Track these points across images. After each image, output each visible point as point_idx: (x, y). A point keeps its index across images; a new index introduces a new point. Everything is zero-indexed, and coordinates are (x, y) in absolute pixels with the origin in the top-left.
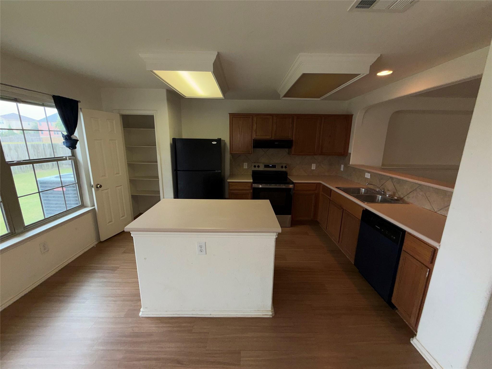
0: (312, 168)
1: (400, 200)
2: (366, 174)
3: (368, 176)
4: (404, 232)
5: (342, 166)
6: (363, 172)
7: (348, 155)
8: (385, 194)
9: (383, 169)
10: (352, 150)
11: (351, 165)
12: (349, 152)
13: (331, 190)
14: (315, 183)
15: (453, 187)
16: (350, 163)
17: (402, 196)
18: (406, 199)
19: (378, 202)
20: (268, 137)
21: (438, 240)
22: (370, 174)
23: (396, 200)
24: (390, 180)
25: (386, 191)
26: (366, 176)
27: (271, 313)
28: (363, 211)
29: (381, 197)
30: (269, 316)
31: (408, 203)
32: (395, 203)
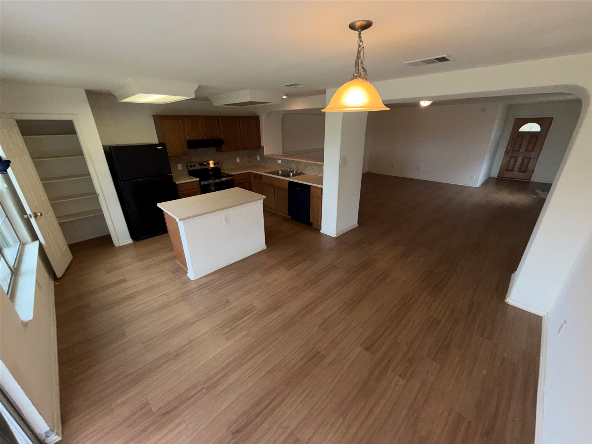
0: (237, 161)
1: (301, 174)
2: (279, 161)
3: (279, 162)
4: (310, 186)
5: (258, 157)
6: (275, 160)
7: (262, 148)
8: (293, 172)
9: (284, 155)
10: (263, 143)
11: (266, 155)
12: (262, 145)
13: (261, 175)
14: (246, 173)
15: (323, 162)
16: (265, 154)
17: (301, 171)
18: (304, 172)
19: (291, 177)
20: (200, 137)
21: (322, 185)
22: (280, 161)
23: (299, 173)
24: (293, 162)
25: (293, 170)
26: (278, 162)
27: (266, 246)
28: (288, 182)
29: (292, 174)
30: (265, 248)
31: (305, 174)
32: (299, 175)
